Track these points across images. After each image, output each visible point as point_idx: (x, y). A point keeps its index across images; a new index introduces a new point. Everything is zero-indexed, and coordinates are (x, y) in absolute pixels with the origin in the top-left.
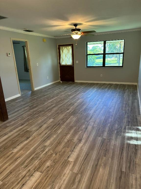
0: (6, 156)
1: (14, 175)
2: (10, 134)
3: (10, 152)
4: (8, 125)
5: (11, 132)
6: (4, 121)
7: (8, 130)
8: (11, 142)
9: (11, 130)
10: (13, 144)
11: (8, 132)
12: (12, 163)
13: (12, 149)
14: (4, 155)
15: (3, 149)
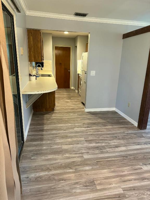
0: (134, 167)
1: (137, 195)
2: (144, 146)
3: (139, 167)
4: (144, 135)
5: (146, 145)
6: (141, 129)
7: (143, 140)
8: (143, 155)
9: (146, 142)
10: (144, 158)
11: (142, 142)
12: (138, 179)
13: (141, 164)
14: (132, 165)
15: (133, 157)
